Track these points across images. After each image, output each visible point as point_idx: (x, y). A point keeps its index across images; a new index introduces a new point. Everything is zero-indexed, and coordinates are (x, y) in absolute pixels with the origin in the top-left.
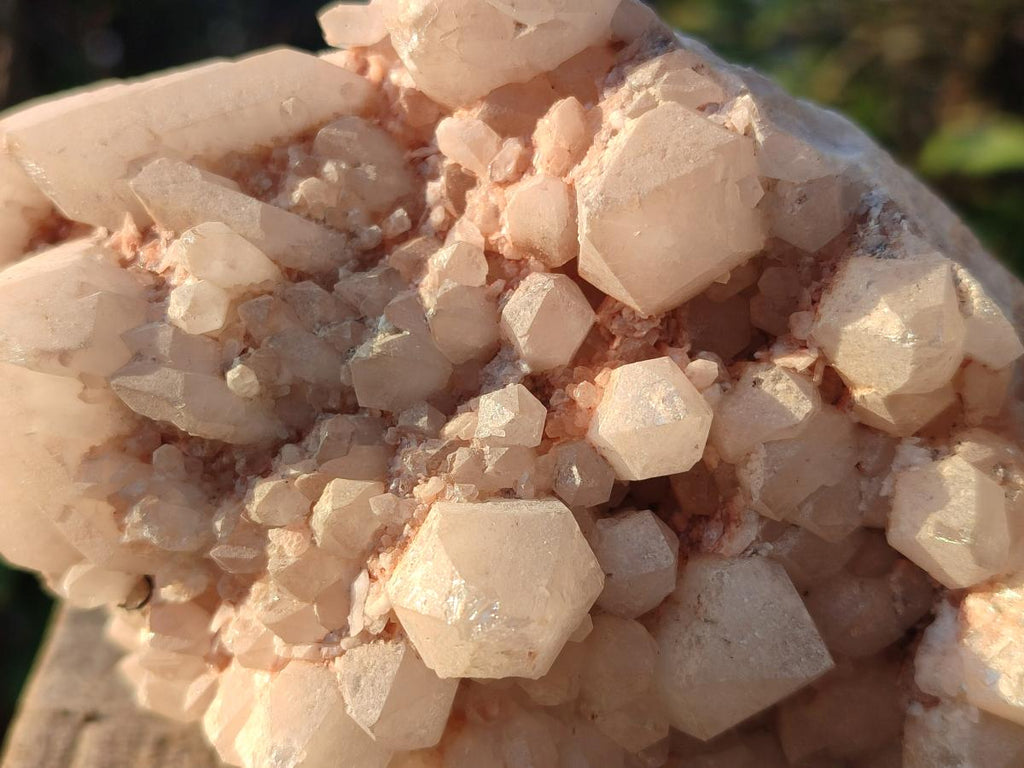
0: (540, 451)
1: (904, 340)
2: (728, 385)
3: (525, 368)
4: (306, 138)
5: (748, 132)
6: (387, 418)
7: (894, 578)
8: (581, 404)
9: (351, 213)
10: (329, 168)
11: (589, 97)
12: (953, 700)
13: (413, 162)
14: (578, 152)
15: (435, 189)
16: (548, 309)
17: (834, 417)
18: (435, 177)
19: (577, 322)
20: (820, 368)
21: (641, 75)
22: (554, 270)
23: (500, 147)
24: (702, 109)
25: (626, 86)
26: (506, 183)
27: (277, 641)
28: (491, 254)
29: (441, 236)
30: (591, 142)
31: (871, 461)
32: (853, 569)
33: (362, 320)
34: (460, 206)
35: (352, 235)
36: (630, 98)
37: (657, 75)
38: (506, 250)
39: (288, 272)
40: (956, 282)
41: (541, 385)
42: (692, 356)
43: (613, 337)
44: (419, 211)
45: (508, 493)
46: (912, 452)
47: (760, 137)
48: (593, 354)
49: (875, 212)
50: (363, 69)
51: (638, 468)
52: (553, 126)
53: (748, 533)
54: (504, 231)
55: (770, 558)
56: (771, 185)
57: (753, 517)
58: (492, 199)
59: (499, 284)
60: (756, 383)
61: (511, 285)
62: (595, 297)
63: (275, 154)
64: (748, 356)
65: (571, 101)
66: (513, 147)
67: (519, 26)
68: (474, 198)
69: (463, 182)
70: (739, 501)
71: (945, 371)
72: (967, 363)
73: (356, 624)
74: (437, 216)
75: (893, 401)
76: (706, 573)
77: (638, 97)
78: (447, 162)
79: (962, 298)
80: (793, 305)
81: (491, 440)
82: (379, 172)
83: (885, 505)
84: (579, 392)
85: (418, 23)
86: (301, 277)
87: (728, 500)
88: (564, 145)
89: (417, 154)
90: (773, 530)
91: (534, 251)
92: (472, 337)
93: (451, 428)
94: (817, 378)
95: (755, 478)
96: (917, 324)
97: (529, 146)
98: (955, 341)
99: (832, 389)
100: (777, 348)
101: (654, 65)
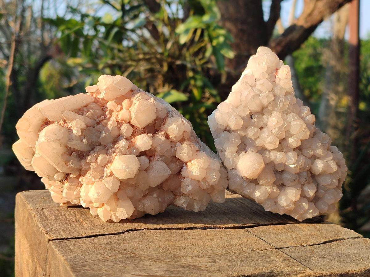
0: (128, 149)
1: (176, 128)
2: (153, 137)
3: (125, 137)
4: (86, 106)
5: (153, 102)
6: (105, 146)
7: (177, 162)
8: (133, 142)
9: (95, 117)
10: (91, 110)
11: (130, 99)
12: (187, 177)
13: (102, 109)
14: (130, 106)
15: (107, 113)
16: (128, 128)
17: (168, 140)
18: (107, 111)
19: (131, 130)
20: (165, 134)
21: (137, 95)
22: (127, 123)
23: (117, 106)
24: (146, 100)
25: (135, 97)
26: (119, 111)
27: (93, 179)
28: (117, 122)
29: (109, 119)
30: (132, 105)
31: (173, 146)
32: (171, 162)
33: (100, 132)
34: (111, 115)
35: (95, 120)
36: (136, 98)
37: (140, 95)
38: (119, 121)
39: (87, 126)
40: (182, 120)
41: (127, 139)
42: (148, 133)
43: (136, 132)
44: (105, 116)
45: (125, 154)
46: (178, 144)
47: (155, 103)
48: (134, 134)
49: (170, 112)
50: (93, 95)
51: (143, 149)
52: (125, 103)
53: (158, 157)
54: (119, 118)
55: (161, 160)
56: (157, 109)
57: (158, 155)
58: (117, 114)
59: (119, 126)
60: (157, 136)
61: (121, 125)
62: (133, 126)
63: (82, 109)
64: (155, 133)
65: (128, 99)
66: (119, 106)
67: (120, 89)
68: (114, 114)
69: (111, 112)
70: (156, 153)
71: (182, 132)
72: (184, 131)
73: (105, 175)
74: (108, 117)
75: (175, 137)
76: (153, 163)
77: (138, 98)
78: (108, 109)
79: (183, 122)
80: (161, 125)
81: (122, 147)
82: (98, 111)
83: (175, 152)
84: (133, 140)
85: (105, 90)
86: (89, 127)
87: (154, 153)
88: (128, 105)
89: (103, 108)
90: (161, 156)
91: (124, 121)
92: (116, 133)
93: (116, 146)
94: (165, 135)
95: (158, 149)
96: (178, 126)
97: (121, 105)
98: (183, 128)
99: (167, 137)
100: (159, 132)
101: (139, 94)
